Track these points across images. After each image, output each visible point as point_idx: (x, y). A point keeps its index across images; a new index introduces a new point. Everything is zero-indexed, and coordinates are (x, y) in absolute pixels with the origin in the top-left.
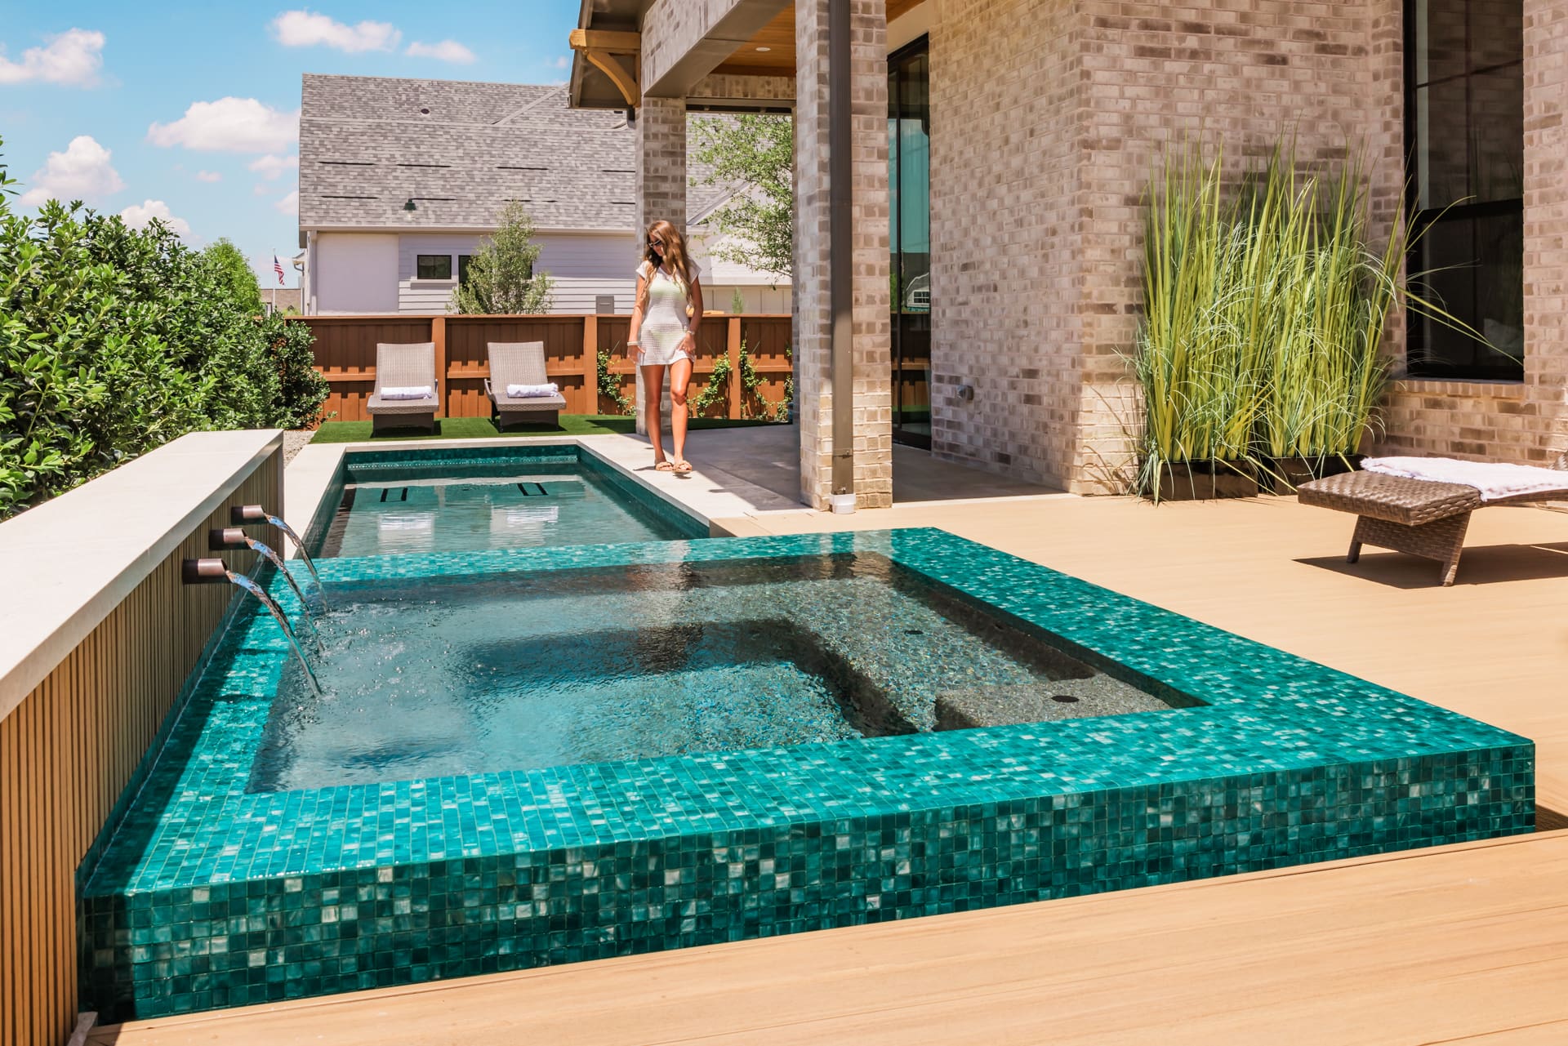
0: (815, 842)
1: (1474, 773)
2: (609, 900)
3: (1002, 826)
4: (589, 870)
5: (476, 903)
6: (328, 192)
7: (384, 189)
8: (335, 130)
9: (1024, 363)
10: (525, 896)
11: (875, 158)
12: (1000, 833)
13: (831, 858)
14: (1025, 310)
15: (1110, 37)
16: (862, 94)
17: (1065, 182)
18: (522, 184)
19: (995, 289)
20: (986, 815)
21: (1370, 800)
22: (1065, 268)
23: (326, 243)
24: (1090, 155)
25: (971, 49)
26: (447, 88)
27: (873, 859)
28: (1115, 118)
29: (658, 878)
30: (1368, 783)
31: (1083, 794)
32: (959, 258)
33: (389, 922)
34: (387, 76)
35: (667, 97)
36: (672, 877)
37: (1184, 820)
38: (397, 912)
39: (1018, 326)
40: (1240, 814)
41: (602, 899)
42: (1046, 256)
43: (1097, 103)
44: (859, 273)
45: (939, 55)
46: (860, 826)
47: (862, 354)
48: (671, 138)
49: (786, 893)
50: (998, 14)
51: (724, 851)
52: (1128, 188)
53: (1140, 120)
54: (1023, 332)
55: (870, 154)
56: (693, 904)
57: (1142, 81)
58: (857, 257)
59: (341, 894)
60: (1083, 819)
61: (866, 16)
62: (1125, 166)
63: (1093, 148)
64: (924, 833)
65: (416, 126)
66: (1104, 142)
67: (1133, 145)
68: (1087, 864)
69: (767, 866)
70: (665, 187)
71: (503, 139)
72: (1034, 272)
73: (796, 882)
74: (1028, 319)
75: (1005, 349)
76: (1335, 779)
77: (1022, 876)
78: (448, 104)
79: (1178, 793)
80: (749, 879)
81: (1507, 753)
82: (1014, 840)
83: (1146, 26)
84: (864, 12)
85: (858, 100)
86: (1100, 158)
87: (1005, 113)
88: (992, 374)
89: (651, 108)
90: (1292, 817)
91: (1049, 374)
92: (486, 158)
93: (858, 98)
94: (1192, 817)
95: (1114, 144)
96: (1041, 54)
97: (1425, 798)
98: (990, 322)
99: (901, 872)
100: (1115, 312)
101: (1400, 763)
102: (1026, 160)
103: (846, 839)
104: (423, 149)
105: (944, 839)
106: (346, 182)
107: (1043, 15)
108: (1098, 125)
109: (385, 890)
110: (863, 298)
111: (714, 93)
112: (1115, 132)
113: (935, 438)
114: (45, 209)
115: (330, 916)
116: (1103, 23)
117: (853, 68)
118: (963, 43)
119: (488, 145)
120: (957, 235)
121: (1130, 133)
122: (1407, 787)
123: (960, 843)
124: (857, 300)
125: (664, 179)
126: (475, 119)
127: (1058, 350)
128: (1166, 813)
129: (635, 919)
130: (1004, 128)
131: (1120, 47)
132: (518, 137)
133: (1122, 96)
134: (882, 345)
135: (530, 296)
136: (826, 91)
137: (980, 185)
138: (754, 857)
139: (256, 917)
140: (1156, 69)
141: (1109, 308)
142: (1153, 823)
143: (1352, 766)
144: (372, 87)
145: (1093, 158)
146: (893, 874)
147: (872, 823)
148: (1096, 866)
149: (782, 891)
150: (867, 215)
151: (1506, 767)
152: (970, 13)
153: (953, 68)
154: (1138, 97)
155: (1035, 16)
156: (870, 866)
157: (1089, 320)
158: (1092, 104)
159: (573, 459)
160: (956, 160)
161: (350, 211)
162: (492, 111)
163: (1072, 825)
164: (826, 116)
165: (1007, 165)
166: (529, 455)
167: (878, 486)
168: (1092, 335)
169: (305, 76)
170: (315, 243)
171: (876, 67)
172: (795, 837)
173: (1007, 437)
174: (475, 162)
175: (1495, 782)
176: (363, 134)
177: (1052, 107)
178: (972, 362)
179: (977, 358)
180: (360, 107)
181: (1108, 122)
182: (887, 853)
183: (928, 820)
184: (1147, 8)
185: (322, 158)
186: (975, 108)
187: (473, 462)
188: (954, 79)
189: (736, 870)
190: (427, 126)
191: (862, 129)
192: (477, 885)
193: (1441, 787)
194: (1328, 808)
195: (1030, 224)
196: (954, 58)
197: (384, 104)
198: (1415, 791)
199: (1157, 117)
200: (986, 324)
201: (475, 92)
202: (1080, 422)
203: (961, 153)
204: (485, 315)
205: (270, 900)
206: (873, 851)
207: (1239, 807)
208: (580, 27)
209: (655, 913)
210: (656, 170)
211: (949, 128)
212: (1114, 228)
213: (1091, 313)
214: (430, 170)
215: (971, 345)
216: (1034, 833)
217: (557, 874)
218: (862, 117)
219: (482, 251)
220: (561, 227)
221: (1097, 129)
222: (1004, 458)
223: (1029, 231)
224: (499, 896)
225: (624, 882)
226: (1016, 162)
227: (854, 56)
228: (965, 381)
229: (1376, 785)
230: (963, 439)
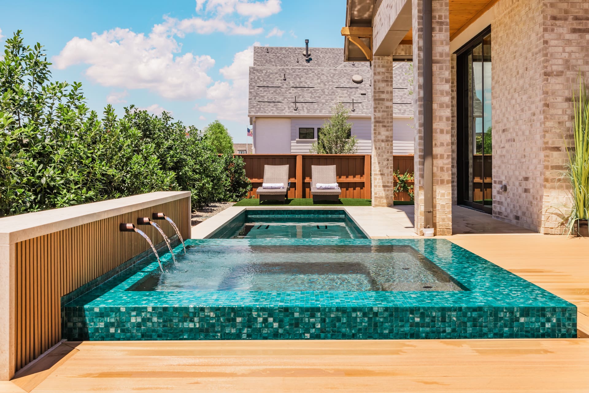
0: (288, 313)
1: (549, 315)
2: (218, 325)
3: (354, 315)
4: (212, 314)
5: (177, 321)
6: (260, 100)
7: (285, 98)
8: (264, 72)
9: (524, 174)
10: (192, 321)
11: (444, 82)
12: (353, 317)
13: (292, 319)
14: (524, 150)
15: (558, 25)
16: (438, 55)
17: (538, 91)
18: (347, 95)
19: (514, 141)
20: (348, 311)
21: (502, 321)
22: (538, 130)
23: (260, 123)
24: (548, 79)
25: (506, 31)
26: (317, 51)
27: (307, 322)
28: (560, 62)
29: (234, 320)
30: (502, 315)
31: (385, 307)
32: (501, 127)
33: (151, 324)
34: (291, 47)
35: (384, 55)
36: (239, 320)
37: (424, 320)
38: (153, 321)
39: (522, 158)
40: (447, 320)
41: (216, 324)
42: (531, 125)
43: (551, 55)
44: (436, 133)
45: (495, 34)
46: (303, 310)
47: (438, 168)
48: (386, 74)
49: (277, 329)
50: (515, 15)
51: (256, 313)
52: (567, 94)
53: (573, 62)
54: (523, 160)
55: (441, 81)
56: (246, 329)
57: (574, 44)
58: (435, 126)
59: (137, 314)
60: (385, 316)
61: (440, 20)
62: (565, 83)
63: (549, 76)
64: (325, 314)
65: (299, 69)
66: (555, 73)
67: (570, 74)
68: (386, 332)
69: (271, 320)
70: (383, 96)
71: (339, 75)
72: (527, 133)
73: (280, 326)
74: (526, 154)
75: (517, 168)
76: (487, 312)
77: (361, 333)
78: (318, 59)
79: (422, 311)
80: (265, 323)
81: (564, 310)
82: (358, 320)
83: (576, 18)
84: (439, 19)
85: (436, 57)
86: (552, 80)
87: (517, 60)
88: (513, 179)
89: (377, 61)
90: (469, 324)
91: (533, 179)
92: (331, 83)
93: (436, 56)
94: (427, 320)
95: (560, 74)
96: (530, 34)
97: (527, 323)
98: (512, 156)
99: (317, 327)
100: (560, 151)
101: (515, 309)
102: (524, 82)
103: (298, 314)
104: (302, 80)
105: (332, 317)
106: (268, 95)
107: (530, 15)
108: (551, 65)
109: (149, 314)
110: (438, 144)
111: (406, 53)
112: (560, 68)
113: (493, 209)
114: (107, 108)
115: (133, 320)
116: (554, 18)
117: (433, 43)
118: (503, 29)
119: (332, 77)
120: (501, 116)
121: (568, 69)
122: (519, 318)
123: (338, 319)
124: (436, 144)
125: (383, 92)
126: (330, 65)
127: (536, 168)
128: (417, 317)
129: (227, 332)
130: (517, 68)
131: (563, 29)
132: (345, 73)
133: (564, 51)
134: (447, 164)
135: (347, 147)
136: (422, 54)
137: (509, 93)
138: (266, 316)
139: (112, 318)
140: (581, 38)
141: (557, 149)
142: (412, 320)
143: (494, 308)
144: (284, 52)
145: (549, 80)
146: (314, 327)
147: (307, 310)
148: (389, 333)
149: (276, 328)
150: (440, 107)
151: (564, 315)
152: (505, 14)
153: (499, 40)
154: (572, 52)
155: (527, 16)
156: (306, 324)
157: (547, 154)
158: (549, 55)
159: (342, 216)
160: (501, 82)
161: (270, 108)
162: (337, 61)
163: (380, 318)
164: (421, 65)
165: (518, 84)
166: (323, 214)
167: (445, 226)
168: (548, 161)
169: (255, 47)
170: (255, 122)
171: (444, 43)
172: (280, 311)
173: (518, 208)
174: (325, 85)
175: (558, 320)
176: (276, 73)
177: (534, 57)
178: (506, 174)
179: (508, 172)
180: (279, 61)
181: (557, 63)
182: (312, 320)
183: (327, 310)
184: (577, 10)
185: (258, 85)
186: (507, 58)
187: (299, 216)
188: (499, 45)
189: (260, 320)
190: (304, 69)
191: (438, 70)
192: (177, 315)
193: (534, 319)
194: (484, 322)
195: (526, 111)
196: (500, 35)
197: (289, 59)
198: (522, 320)
199: (582, 60)
200: (511, 157)
201: (330, 52)
202: (543, 200)
203: (502, 79)
204: (326, 155)
205: (116, 314)
206: (307, 319)
207: (447, 319)
208: (346, 26)
209: (233, 331)
210: (379, 89)
211: (498, 67)
212: (560, 112)
213: (548, 151)
214: (305, 89)
215: (506, 166)
216: (366, 319)
217: (202, 315)
218: (438, 65)
219: (325, 126)
220: (364, 115)
221: (551, 67)
222: (517, 218)
223: (525, 113)
224: (184, 320)
225: (223, 320)
226: (521, 82)
227: (434, 39)
228: (504, 183)
229: (505, 316)
230: (503, 209)
